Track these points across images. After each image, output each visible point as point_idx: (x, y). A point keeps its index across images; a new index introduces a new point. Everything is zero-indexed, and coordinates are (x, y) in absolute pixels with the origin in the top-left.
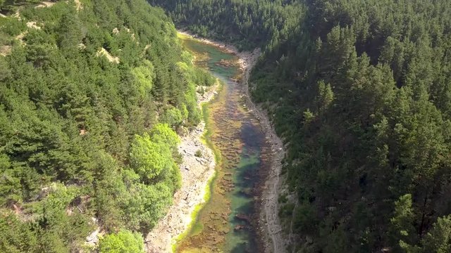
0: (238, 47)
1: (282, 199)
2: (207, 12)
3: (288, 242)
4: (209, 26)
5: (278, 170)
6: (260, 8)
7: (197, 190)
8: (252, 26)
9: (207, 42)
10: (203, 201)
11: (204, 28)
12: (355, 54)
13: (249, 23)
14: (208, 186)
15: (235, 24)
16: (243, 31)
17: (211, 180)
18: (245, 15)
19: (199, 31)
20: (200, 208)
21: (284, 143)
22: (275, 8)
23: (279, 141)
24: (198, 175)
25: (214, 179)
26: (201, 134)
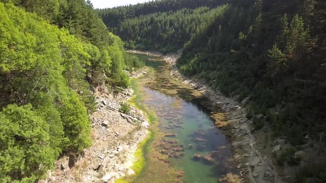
0: (162, 52)
2: (134, 31)
4: (137, 41)
7: (121, 156)
8: (174, 34)
9: (135, 52)
10: (131, 172)
11: (132, 42)
13: (171, 32)
14: (140, 150)
15: (159, 35)
16: (167, 39)
17: (144, 142)
22: (194, 17)
24: (123, 134)
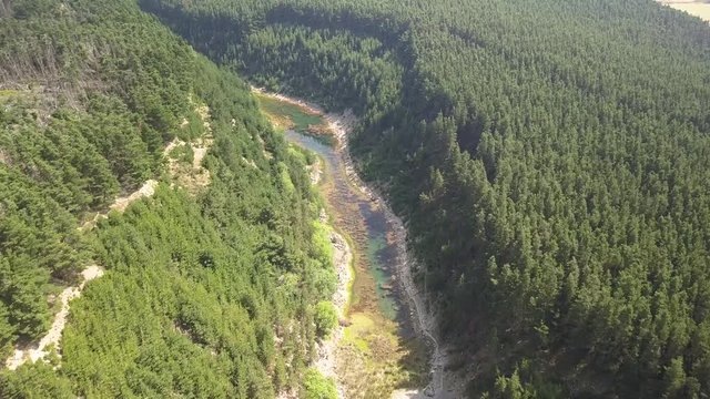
0: (323, 106)
1: (414, 270)
2: (273, 57)
3: (425, 299)
4: (280, 76)
5: (403, 247)
6: (344, 58)
7: (344, 271)
8: (337, 80)
9: (281, 98)
10: (352, 279)
11: (274, 80)
12: (458, 150)
13: (333, 77)
14: (351, 267)
15: (315, 76)
16: (327, 86)
17: (351, 262)
18: (325, 65)
19: (267, 83)
20: (350, 285)
21: (404, 222)
22: (363, 61)
23: (398, 220)
24: (340, 258)
25: (353, 261)
26: (325, 221)
